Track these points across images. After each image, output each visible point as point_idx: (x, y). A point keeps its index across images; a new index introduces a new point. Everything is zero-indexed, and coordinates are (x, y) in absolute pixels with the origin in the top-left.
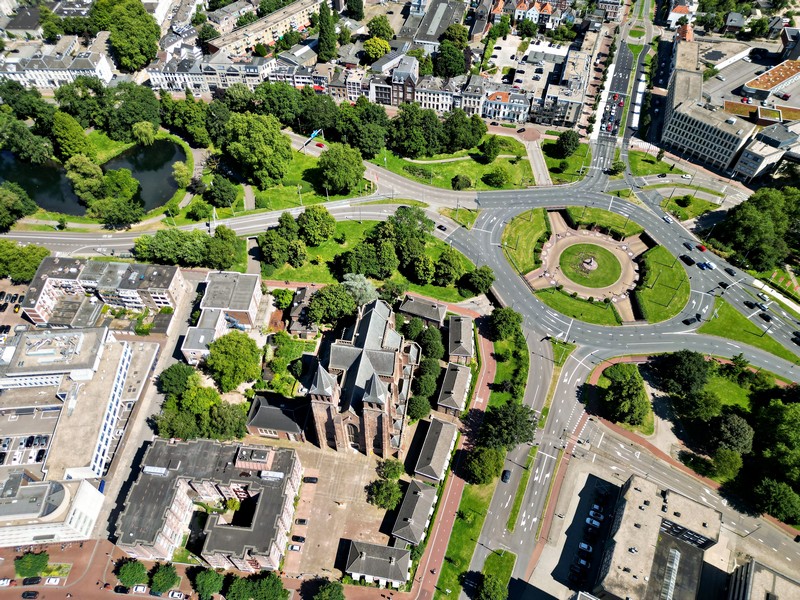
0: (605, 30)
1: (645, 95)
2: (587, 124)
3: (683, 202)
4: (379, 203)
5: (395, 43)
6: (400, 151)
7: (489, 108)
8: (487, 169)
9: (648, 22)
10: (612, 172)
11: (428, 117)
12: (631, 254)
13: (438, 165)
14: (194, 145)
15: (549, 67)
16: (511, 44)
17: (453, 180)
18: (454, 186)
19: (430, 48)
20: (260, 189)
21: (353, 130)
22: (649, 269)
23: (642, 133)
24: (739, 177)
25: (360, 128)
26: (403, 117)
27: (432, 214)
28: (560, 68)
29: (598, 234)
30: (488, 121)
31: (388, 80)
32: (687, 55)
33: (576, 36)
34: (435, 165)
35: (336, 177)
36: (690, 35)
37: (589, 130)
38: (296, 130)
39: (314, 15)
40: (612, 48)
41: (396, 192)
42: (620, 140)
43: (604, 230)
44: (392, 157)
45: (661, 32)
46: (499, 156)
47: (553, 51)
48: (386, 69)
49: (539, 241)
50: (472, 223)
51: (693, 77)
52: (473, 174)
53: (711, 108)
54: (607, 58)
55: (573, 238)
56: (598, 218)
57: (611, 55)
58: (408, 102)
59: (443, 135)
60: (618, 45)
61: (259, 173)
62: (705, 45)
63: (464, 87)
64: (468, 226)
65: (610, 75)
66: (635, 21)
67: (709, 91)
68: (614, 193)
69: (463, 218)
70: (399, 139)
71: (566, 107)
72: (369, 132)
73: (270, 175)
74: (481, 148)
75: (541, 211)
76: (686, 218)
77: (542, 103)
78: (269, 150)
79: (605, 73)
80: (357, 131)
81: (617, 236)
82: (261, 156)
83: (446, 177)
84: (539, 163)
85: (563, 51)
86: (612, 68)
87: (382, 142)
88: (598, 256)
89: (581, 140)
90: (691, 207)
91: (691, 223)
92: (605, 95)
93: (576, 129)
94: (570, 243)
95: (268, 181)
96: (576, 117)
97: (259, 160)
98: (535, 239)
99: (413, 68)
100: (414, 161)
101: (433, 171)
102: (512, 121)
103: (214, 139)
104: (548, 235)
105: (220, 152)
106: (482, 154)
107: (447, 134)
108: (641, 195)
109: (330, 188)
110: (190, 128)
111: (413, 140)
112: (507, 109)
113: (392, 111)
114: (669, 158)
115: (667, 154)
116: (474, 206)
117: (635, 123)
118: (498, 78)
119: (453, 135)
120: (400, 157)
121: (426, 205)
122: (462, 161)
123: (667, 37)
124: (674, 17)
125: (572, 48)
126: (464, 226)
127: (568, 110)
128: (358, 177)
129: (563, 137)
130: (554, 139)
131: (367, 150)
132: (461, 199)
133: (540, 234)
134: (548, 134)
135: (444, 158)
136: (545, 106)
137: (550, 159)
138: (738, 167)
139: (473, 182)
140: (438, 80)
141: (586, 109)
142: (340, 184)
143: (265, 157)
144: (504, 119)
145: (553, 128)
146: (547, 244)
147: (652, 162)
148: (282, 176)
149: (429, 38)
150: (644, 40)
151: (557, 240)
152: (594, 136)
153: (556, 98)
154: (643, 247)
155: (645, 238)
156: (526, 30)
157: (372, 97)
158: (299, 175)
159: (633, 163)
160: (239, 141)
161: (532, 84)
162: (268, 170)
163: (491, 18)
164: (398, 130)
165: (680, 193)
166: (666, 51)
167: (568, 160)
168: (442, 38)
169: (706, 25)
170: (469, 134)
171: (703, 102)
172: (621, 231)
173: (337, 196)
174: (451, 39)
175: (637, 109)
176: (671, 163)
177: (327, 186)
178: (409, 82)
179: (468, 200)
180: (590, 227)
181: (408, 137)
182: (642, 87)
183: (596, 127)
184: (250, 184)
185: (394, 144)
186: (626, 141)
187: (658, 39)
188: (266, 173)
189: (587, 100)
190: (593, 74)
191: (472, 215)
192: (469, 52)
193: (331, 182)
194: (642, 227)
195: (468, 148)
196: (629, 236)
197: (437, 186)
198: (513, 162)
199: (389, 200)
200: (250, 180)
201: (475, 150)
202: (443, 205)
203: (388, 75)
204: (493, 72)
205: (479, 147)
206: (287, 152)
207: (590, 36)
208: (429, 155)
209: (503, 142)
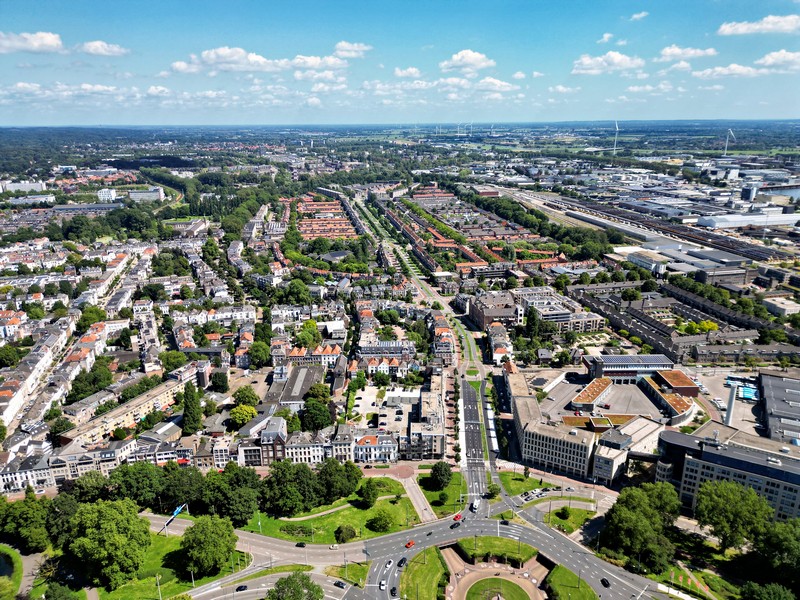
0: (446, 373)
1: (496, 421)
2: (454, 453)
3: (563, 514)
4: (256, 576)
5: (261, 408)
6: (276, 512)
7: (361, 453)
8: (370, 514)
9: (478, 363)
10: (489, 496)
11: (302, 471)
12: (534, 581)
13: (318, 519)
14: (27, 550)
15: (407, 408)
16: (370, 393)
17: (336, 532)
18: (338, 539)
19: (295, 407)
20: (109, 590)
21: (222, 498)
22: (557, 595)
23: (504, 454)
24: (600, 482)
25: (230, 495)
26: (276, 475)
27: (319, 578)
28: (417, 408)
29: (497, 565)
30: (361, 465)
31: (257, 442)
32: (518, 383)
33: (424, 380)
34: (315, 520)
35: (203, 555)
36: (515, 369)
37: (457, 459)
38: (156, 511)
39: (179, 394)
40: (456, 386)
41: (275, 559)
42: (487, 463)
43: (500, 559)
44: (266, 520)
45: (490, 368)
46: (379, 498)
47: (407, 394)
48: (253, 432)
49: (439, 586)
50: (364, 579)
51: (529, 401)
52: (356, 522)
53: (553, 424)
54: (454, 394)
55: (473, 575)
56: (492, 547)
57: (457, 392)
58: (279, 460)
59: (318, 486)
60: (460, 383)
61: (107, 570)
62: (529, 375)
63: (333, 437)
64: (361, 583)
65: (461, 408)
66: (467, 363)
67: (547, 410)
68: (498, 516)
69: (354, 575)
70: (273, 499)
71: (431, 440)
72: (240, 496)
73: (123, 569)
74: (360, 493)
75: (434, 549)
76: (571, 531)
77: (408, 440)
78: (121, 540)
79: (456, 406)
80: (227, 498)
81: (516, 564)
82: (112, 548)
83: (327, 531)
84: (419, 498)
85: (416, 393)
86: (461, 402)
87: (255, 505)
88: (503, 591)
89: (453, 470)
90: (571, 518)
91: (577, 536)
92: (461, 425)
93: (445, 459)
94: (471, 581)
95: (119, 576)
96: (442, 448)
97: (109, 554)
98: (435, 585)
99: (282, 427)
100: (292, 519)
101: (313, 527)
102: (384, 461)
103: (54, 539)
104: (447, 575)
105: (60, 552)
106: (361, 499)
107: (323, 485)
108: (522, 514)
109: (196, 570)
110: (24, 532)
111: (288, 498)
112: (378, 451)
113: (263, 471)
114: (535, 474)
115: (531, 470)
116: (363, 558)
117: (495, 447)
118: (364, 424)
119: (329, 485)
120: (276, 518)
121: (310, 568)
122: (342, 510)
123: (498, 372)
124: (497, 357)
125: (422, 390)
126: (356, 585)
127: (434, 444)
128: (229, 550)
129: (436, 469)
130: (428, 472)
131: (238, 518)
132: (349, 552)
133: (439, 576)
134: (421, 468)
135: (324, 511)
136: (413, 443)
137: (429, 493)
138: (595, 471)
139: (357, 531)
140: (307, 435)
141: (449, 439)
142: (208, 563)
143: (116, 548)
144: (376, 461)
145: (425, 462)
146: (449, 588)
147: (522, 480)
148: (136, 568)
149: (294, 398)
150: (480, 377)
151: (458, 580)
152: (463, 463)
153: (420, 434)
154: (543, 571)
155: (542, 560)
156: (380, 381)
157: (241, 460)
158: (159, 561)
159: (505, 484)
160: (85, 535)
161: (396, 425)
162: (119, 563)
163: (348, 375)
164: (271, 489)
165: (557, 506)
166: (500, 384)
167: (446, 490)
168: (305, 397)
169: (525, 361)
170: (345, 481)
171: (545, 420)
172: (517, 556)
173: (205, 579)
174: (315, 396)
175: (493, 434)
176: (539, 478)
177: (192, 569)
178: (279, 440)
179: (356, 552)
180: (486, 558)
181: (283, 495)
182: (491, 414)
183: (463, 454)
184: (97, 586)
185: (268, 505)
186: (493, 464)
187: (490, 374)
188: (116, 567)
189: (447, 432)
190: (447, 409)
191: (363, 569)
192: (333, 406)
193: (198, 563)
194: (535, 549)
195: (346, 495)
196: (527, 560)
197: (320, 543)
198: (393, 502)
199: (268, 570)
200: (96, 581)
201: (353, 497)
202: (329, 564)
203: (256, 437)
204: (358, 419)
205: (357, 493)
206: (144, 537)
207: (435, 379)
208: (307, 510)
209: (380, 484)
